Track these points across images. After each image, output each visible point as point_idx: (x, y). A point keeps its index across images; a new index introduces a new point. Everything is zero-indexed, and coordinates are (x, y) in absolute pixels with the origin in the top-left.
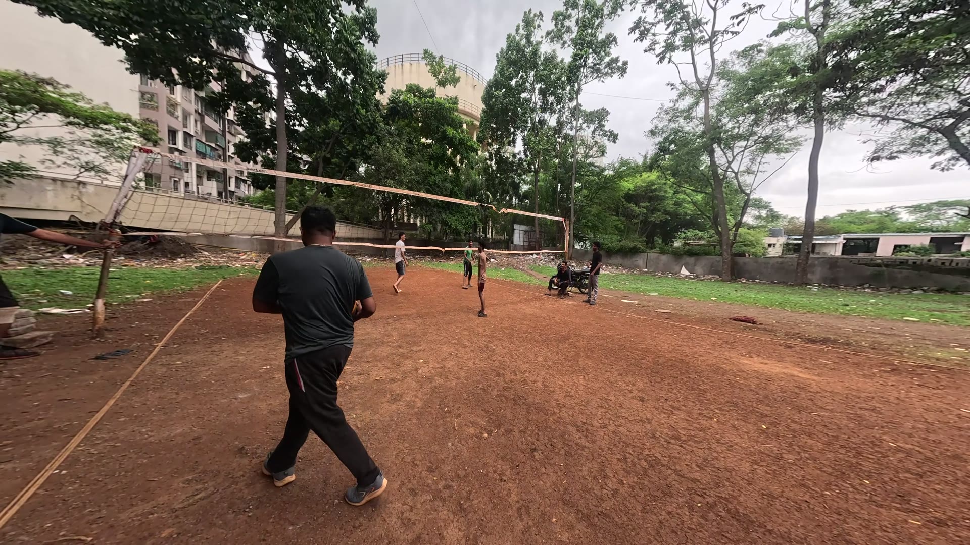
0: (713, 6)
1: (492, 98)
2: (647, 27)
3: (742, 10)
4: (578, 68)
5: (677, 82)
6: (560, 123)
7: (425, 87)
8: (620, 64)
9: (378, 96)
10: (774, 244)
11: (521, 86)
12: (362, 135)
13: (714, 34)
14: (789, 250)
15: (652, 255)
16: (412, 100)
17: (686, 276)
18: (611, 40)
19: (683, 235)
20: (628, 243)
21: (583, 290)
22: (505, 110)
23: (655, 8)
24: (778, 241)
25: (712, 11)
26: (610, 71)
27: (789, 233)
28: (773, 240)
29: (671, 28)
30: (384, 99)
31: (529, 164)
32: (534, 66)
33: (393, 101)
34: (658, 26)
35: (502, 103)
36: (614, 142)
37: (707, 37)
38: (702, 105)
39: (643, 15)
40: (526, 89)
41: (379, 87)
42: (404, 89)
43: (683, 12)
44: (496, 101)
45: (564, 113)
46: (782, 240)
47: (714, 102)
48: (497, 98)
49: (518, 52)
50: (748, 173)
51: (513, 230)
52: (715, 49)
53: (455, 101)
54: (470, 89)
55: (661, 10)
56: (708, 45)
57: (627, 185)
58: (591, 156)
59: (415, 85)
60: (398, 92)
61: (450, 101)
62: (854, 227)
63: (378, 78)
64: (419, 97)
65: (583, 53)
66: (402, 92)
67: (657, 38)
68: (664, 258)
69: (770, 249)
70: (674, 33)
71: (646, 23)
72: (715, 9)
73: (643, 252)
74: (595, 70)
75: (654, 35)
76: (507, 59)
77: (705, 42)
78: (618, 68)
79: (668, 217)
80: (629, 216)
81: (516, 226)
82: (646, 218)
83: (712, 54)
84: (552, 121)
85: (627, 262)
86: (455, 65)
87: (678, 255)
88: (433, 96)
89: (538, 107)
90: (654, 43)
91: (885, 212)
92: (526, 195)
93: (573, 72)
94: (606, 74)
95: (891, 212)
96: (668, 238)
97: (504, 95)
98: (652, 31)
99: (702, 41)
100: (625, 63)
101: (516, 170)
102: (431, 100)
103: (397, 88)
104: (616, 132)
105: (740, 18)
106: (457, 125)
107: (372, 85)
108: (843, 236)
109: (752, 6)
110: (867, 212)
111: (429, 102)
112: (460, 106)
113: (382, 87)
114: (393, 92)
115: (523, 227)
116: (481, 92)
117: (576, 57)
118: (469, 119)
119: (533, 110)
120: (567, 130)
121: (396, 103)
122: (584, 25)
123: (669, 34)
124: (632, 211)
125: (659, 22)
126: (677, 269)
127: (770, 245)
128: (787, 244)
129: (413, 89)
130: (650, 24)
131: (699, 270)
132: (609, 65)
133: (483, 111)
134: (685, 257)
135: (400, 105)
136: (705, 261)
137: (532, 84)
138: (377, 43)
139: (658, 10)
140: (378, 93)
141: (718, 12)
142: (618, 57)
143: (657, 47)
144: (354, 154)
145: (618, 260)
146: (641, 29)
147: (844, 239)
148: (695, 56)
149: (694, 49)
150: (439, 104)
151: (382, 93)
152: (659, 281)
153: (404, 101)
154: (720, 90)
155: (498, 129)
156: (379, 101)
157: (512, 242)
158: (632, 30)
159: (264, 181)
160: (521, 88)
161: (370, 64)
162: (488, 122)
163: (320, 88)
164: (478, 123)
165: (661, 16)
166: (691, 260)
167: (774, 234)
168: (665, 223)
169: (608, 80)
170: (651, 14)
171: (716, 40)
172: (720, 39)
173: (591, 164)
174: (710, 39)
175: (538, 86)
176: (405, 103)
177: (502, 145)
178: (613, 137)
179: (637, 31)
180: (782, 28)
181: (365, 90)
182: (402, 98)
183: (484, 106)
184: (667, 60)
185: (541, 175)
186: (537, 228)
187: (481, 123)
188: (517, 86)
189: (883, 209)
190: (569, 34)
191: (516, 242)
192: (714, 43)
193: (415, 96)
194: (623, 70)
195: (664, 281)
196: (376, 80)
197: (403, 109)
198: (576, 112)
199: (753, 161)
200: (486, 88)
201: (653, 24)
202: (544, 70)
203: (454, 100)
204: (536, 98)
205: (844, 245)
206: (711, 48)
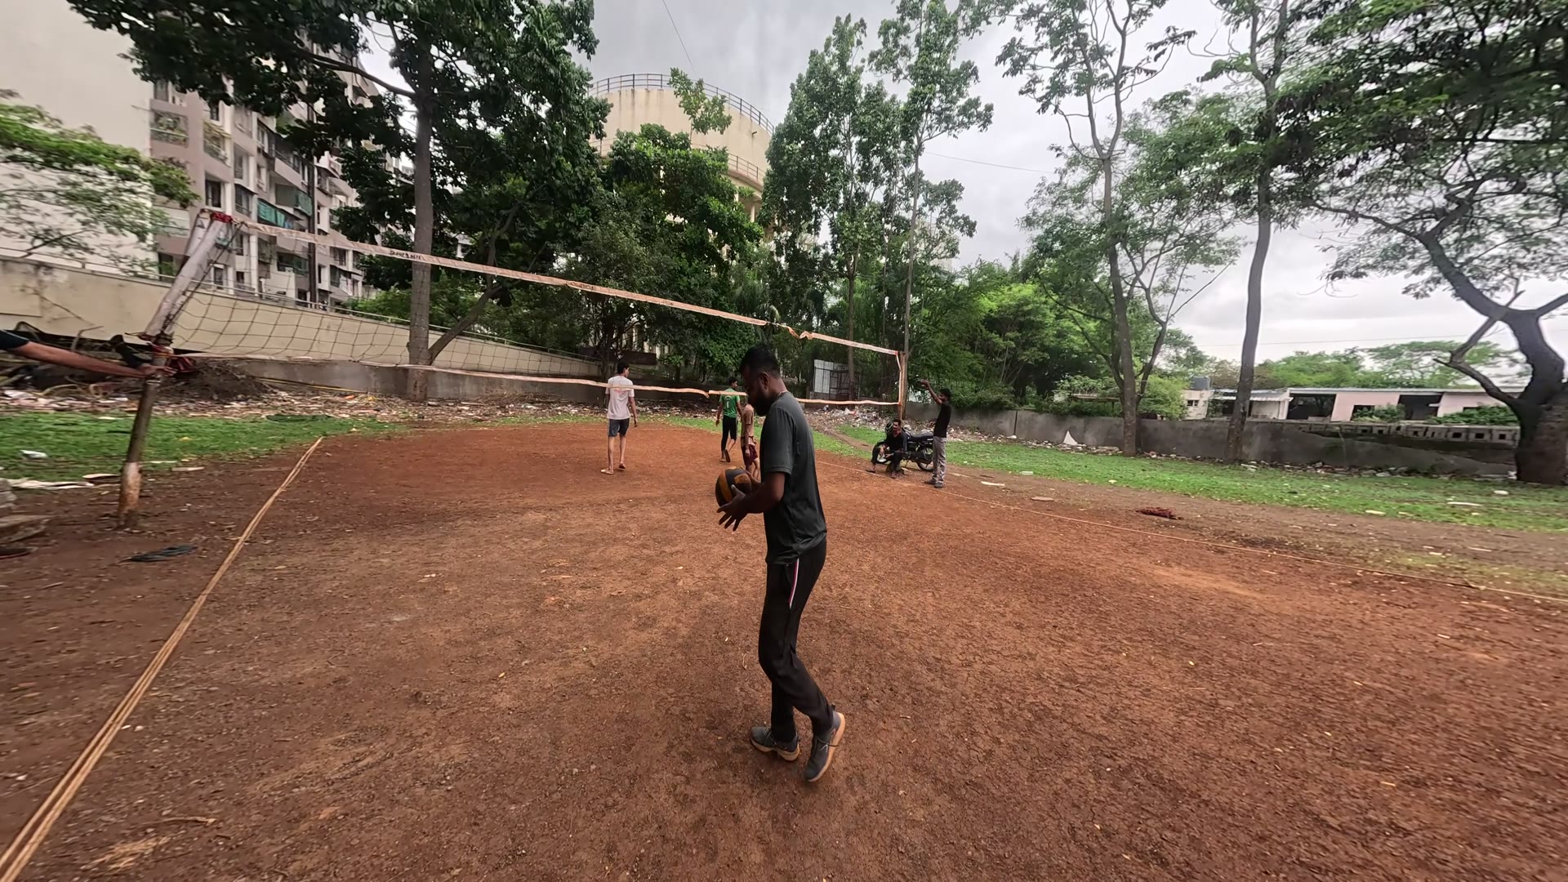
0: (1122, 28)
1: (783, 154)
2: (1026, 54)
3: (1163, 37)
4: (919, 114)
5: (1065, 144)
6: (890, 201)
7: (673, 131)
8: (981, 109)
9: (593, 141)
10: (1197, 401)
11: (828, 137)
12: (565, 205)
13: (1122, 71)
14: (1216, 410)
15: (1024, 414)
16: (651, 151)
17: (1072, 447)
18: (969, 71)
19: (1067, 384)
20: (991, 395)
21: (924, 465)
22: (803, 176)
23: (1036, 24)
24: (1201, 396)
25: (1119, 36)
26: (966, 120)
27: (1216, 384)
28: (1194, 395)
29: (1060, 59)
30: (604, 148)
31: (840, 265)
32: (850, 106)
33: (618, 151)
34: (1040, 53)
35: (798, 164)
36: (970, 235)
37: (1111, 77)
38: (1101, 182)
39: (1018, 35)
40: (838, 143)
41: (596, 127)
42: (637, 131)
43: (1078, 34)
44: (789, 160)
45: (896, 183)
46: (1207, 395)
47: (1118, 180)
48: (791, 154)
49: (825, 82)
50: (1165, 292)
51: (813, 368)
52: (1122, 96)
53: (722, 156)
54: (746, 138)
55: (1046, 29)
56: (1111, 90)
57: (988, 303)
58: (936, 256)
59: (656, 127)
60: (627, 137)
61: (714, 156)
62: (1303, 378)
63: (594, 111)
64: (664, 147)
65: (926, 90)
66: (635, 137)
67: (1039, 73)
68: (1041, 419)
69: (1191, 409)
70: (1064, 67)
71: (1022, 48)
72: (1123, 33)
73: (1010, 408)
74: (945, 119)
75: (1034, 67)
76: (807, 92)
77: (1109, 84)
78: (979, 116)
79: (1046, 355)
80: (989, 351)
81: (818, 363)
82: (1015, 356)
83: (1118, 103)
84: (877, 196)
85: (987, 424)
86: (723, 97)
87: (1061, 415)
88: (686, 146)
89: (855, 172)
90: (1035, 81)
91: (1344, 357)
92: (834, 314)
93: (911, 119)
94: (962, 124)
95: (1351, 357)
96: (1046, 388)
97: (803, 152)
98: (1031, 61)
99: (1105, 82)
100: (989, 108)
101: (820, 273)
102: (683, 152)
103: (625, 129)
104: (972, 219)
105: (1160, 49)
106: (725, 195)
107: (584, 123)
108: (1290, 390)
109: (1179, 32)
110: (1320, 356)
111: (679, 155)
112: (731, 165)
113: (601, 127)
114: (619, 134)
115: (829, 365)
116: (764, 144)
117: (915, 96)
118: (745, 187)
119: (848, 177)
120: (900, 211)
121: (624, 155)
122: (928, 46)
123: (1057, 68)
124: (995, 344)
125: (1041, 48)
126: (1059, 435)
127: (1190, 403)
128: (1215, 402)
129: (652, 133)
130: (1028, 50)
131: (1090, 438)
132: (964, 111)
133: (768, 174)
134: (1070, 417)
135: (632, 158)
136: (1099, 424)
137: (847, 136)
138: (594, 53)
139: (1041, 29)
140: (592, 136)
141: (1127, 38)
142: (978, 99)
143: (1038, 86)
144: (550, 234)
145: (973, 420)
146: (1014, 57)
147: (1291, 395)
148: (1094, 106)
149: (1092, 93)
150: (697, 160)
151: (600, 136)
152: (1033, 454)
153: (637, 152)
154: (1128, 160)
155: (791, 205)
156: (594, 150)
157: (812, 389)
158: (1001, 59)
159: (389, 275)
160: (830, 140)
161: (581, 87)
162: (775, 192)
163: (492, 122)
164: (759, 195)
165: (1046, 39)
166: (1079, 423)
167: (1196, 385)
168: (1042, 365)
169: (963, 133)
170: (1029, 35)
171: (1124, 82)
172: (1129, 80)
173: (935, 269)
174: (1116, 79)
175: (855, 139)
176: (641, 156)
177: (797, 231)
178: (969, 227)
179: (1008, 60)
180: (1217, 70)
181: (571, 129)
182: (634, 146)
183: (769, 167)
184: (1052, 108)
185: (858, 283)
186: (851, 367)
187: (764, 195)
188: (821, 137)
189: (1342, 352)
190: (905, 58)
191: (818, 388)
192: (1121, 85)
193: (655, 144)
194: (986, 119)
195: (1040, 455)
196: (592, 115)
197: (637, 165)
198: (914, 183)
199: (1171, 272)
200: (774, 138)
201: (1033, 51)
202: (866, 113)
203: (720, 155)
204: (853, 159)
205: (1291, 405)
206: (1117, 94)
